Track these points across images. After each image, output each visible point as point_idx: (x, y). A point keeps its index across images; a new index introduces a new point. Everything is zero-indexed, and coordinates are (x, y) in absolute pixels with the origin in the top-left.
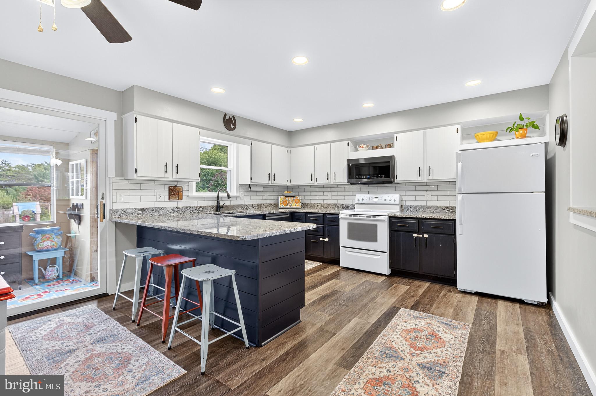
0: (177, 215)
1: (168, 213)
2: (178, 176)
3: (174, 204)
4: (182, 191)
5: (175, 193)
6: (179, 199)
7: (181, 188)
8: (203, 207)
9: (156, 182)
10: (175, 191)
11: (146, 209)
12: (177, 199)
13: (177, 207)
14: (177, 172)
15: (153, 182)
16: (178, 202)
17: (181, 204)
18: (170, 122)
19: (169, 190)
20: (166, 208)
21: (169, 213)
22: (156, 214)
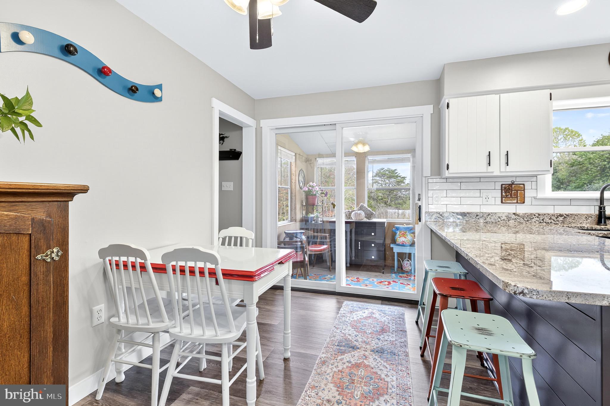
0: (515, 225)
1: (499, 221)
2: (508, 168)
3: (510, 208)
4: (524, 190)
5: (512, 192)
6: (519, 202)
7: (522, 186)
8: (565, 216)
9: (482, 180)
10: (512, 191)
11: (468, 213)
12: (515, 201)
13: (514, 214)
14: (506, 163)
15: (478, 180)
16: (516, 205)
17: (521, 209)
18: (496, 94)
19: (502, 190)
20: (495, 213)
21: (501, 220)
22: (482, 221)
